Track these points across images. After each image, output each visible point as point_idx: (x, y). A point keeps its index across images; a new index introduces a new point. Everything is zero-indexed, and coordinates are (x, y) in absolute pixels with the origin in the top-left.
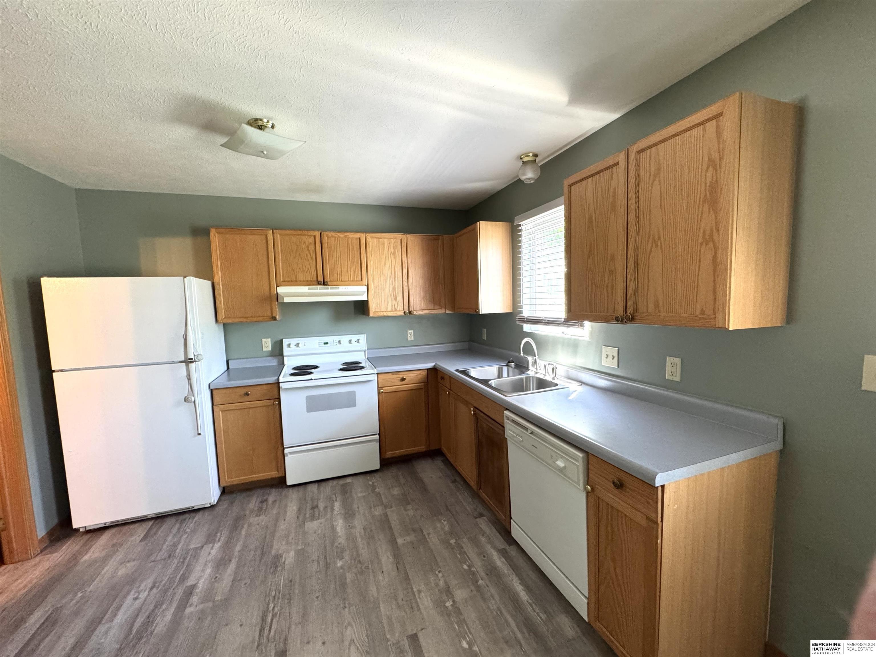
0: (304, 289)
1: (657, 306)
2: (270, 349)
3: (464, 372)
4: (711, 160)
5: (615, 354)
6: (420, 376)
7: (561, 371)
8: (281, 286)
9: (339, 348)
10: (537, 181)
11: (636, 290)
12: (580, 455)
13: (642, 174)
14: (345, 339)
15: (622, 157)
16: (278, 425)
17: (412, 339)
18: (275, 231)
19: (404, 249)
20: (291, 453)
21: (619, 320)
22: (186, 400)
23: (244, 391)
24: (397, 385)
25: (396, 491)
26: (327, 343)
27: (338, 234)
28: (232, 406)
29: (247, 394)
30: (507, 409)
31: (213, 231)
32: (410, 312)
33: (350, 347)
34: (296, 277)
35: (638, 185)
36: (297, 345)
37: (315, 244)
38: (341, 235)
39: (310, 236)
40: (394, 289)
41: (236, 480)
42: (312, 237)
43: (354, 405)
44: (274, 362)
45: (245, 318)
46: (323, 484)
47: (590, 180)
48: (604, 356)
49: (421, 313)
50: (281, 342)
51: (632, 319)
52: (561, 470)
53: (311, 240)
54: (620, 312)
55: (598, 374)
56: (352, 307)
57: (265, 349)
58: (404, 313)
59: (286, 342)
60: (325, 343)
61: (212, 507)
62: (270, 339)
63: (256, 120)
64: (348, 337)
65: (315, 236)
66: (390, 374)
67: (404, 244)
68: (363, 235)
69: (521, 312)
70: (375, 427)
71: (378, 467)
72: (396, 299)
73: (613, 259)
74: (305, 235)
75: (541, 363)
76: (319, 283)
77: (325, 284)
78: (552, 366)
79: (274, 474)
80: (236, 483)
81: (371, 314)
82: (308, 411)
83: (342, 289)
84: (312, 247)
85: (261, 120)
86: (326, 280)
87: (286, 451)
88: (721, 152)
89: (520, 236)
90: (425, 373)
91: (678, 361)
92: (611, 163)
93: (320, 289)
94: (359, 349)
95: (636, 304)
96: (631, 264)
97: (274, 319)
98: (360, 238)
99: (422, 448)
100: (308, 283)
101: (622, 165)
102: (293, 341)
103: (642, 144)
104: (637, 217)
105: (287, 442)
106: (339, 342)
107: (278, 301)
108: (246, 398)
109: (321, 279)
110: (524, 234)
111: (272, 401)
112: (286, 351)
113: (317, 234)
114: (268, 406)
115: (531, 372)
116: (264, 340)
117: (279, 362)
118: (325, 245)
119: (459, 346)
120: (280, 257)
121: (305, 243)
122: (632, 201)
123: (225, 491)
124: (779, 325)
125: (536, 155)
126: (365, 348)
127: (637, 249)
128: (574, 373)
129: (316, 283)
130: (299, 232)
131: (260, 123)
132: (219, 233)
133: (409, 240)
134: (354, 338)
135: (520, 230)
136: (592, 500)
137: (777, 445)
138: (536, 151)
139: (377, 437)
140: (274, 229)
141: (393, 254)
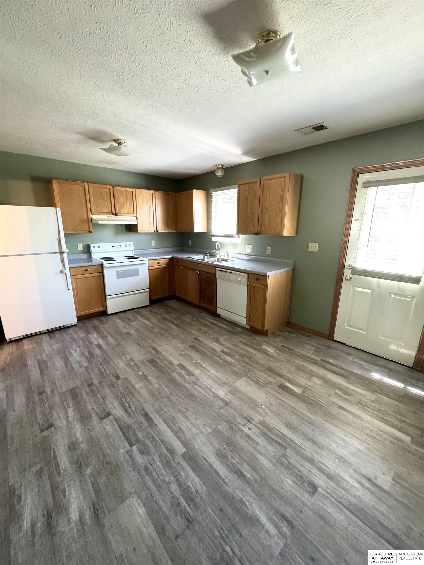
0: (105, 217)
1: (267, 229)
2: (82, 249)
3: (190, 258)
4: (282, 189)
5: (251, 247)
6: (166, 262)
7: (230, 256)
8: (93, 214)
9: (120, 249)
10: (223, 176)
11: (261, 225)
12: (246, 274)
13: (264, 187)
14: (123, 244)
15: (259, 180)
16: (102, 286)
17: (154, 245)
18: (89, 184)
19: (154, 199)
20: (110, 298)
21: (256, 234)
22: (61, 272)
23: (84, 269)
24: (156, 266)
25: (162, 310)
26: (114, 246)
27: (122, 188)
28: (79, 276)
29: (87, 270)
30: (217, 267)
31: (54, 182)
32: (157, 231)
33: (126, 249)
34: (101, 210)
35: (263, 191)
36: (99, 247)
37: (110, 192)
38: (124, 189)
39: (108, 188)
40: (149, 219)
41: (83, 313)
42: (109, 189)
43: (138, 275)
44: (85, 256)
45: (75, 231)
46: (126, 313)
47: (247, 185)
48: (247, 248)
49: (162, 231)
50: (88, 246)
51: (260, 234)
52: (239, 281)
53: (108, 190)
54: (256, 232)
55: (244, 255)
56: (124, 228)
57: (79, 249)
58: (155, 231)
59: (92, 245)
60: (113, 246)
61: (75, 325)
62: (82, 244)
63: (118, 140)
64: (125, 243)
65: (110, 189)
66: (153, 261)
67: (154, 196)
68: (134, 190)
69: (212, 232)
70: (148, 285)
71: (149, 304)
72: (150, 224)
73: (254, 213)
74: (105, 187)
75: (222, 254)
76: (113, 214)
77: (116, 215)
78: (227, 253)
79: (101, 309)
80: (83, 314)
81: (139, 231)
82: (117, 278)
83: (124, 218)
84: (108, 194)
85: (121, 140)
86: (116, 213)
87: (108, 297)
88: (285, 187)
89: (212, 198)
90: (168, 260)
91: (270, 248)
92: (255, 181)
93: (113, 217)
94: (130, 249)
95: (261, 229)
96: (260, 215)
97: (91, 232)
98: (132, 191)
99: (167, 295)
100: (108, 214)
101: (259, 182)
102: (96, 245)
103: (265, 178)
104: (262, 201)
105: (108, 293)
106: (120, 246)
107: (92, 223)
108: (87, 272)
109: (114, 212)
110: (214, 197)
111: (99, 274)
112: (93, 250)
113: (111, 187)
114: (97, 276)
115: (218, 257)
116: (78, 244)
117: (88, 256)
118: (115, 194)
119: (176, 249)
120: (92, 198)
121: (105, 191)
122: (261, 195)
123: (80, 318)
124: (294, 235)
125: (222, 166)
126: (133, 249)
127: (262, 211)
128: (235, 256)
129: (111, 214)
130: (102, 186)
131: (120, 141)
132: (58, 183)
133: (156, 194)
134: (128, 244)
135: (212, 196)
136: (249, 287)
137: (292, 268)
138: (222, 164)
139: (148, 290)
140: (88, 183)
141: (149, 201)
